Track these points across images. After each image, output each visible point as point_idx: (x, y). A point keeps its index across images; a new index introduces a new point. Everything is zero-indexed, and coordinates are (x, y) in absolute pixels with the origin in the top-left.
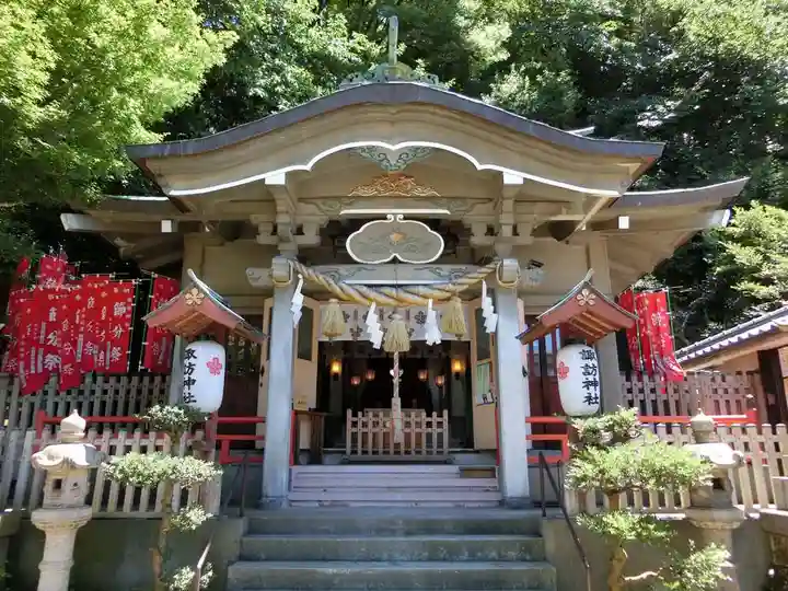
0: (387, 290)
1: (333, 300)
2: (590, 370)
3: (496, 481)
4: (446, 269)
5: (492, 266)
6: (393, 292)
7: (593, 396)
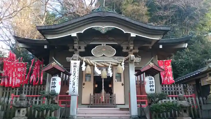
0: (102, 63)
1: (89, 65)
2: (152, 83)
3: (129, 111)
4: (116, 58)
5: (128, 57)
6: (103, 63)
7: (152, 89)
